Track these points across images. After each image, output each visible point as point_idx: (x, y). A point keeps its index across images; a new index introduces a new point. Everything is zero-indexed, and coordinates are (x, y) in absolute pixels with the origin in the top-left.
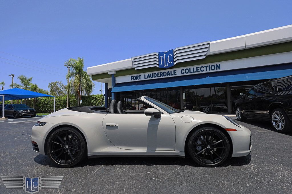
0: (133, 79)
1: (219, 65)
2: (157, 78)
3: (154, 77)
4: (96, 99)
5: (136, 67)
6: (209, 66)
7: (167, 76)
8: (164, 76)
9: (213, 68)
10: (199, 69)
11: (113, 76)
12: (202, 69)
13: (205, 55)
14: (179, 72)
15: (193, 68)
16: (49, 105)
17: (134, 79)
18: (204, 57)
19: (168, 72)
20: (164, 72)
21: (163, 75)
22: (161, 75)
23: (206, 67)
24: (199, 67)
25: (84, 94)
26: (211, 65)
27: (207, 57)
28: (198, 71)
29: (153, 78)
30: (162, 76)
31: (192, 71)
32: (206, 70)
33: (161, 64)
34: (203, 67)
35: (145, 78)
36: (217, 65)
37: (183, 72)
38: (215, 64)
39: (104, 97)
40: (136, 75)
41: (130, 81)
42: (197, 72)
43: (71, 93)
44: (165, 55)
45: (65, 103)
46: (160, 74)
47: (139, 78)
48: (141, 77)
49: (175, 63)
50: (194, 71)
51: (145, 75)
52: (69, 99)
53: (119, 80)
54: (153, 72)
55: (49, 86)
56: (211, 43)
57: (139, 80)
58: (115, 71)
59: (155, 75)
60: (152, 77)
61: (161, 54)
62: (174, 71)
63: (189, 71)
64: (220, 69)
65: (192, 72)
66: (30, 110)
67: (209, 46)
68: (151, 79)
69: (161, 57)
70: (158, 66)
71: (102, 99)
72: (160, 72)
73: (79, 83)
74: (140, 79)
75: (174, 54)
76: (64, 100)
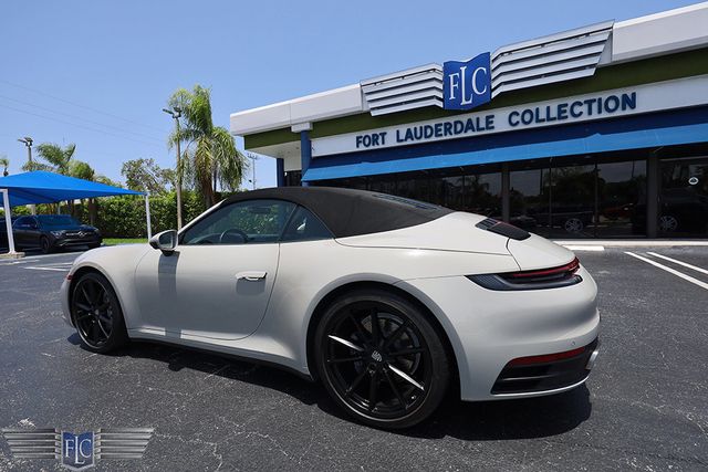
0: (361, 145)
2: (433, 139)
3: (426, 137)
5: (374, 109)
6: (600, 99)
7: (466, 132)
8: (456, 133)
9: (612, 105)
10: (565, 111)
11: (306, 137)
12: (577, 110)
13: (591, 66)
14: (501, 121)
15: (548, 108)
16: (131, 216)
17: (367, 141)
18: (591, 72)
19: (470, 121)
20: (456, 123)
21: (452, 130)
22: (447, 131)
23: (590, 102)
24: (566, 105)
26: (604, 96)
27: (601, 70)
28: (563, 115)
29: (423, 140)
30: (451, 134)
31: (543, 115)
32: (590, 113)
33: (452, 97)
34: (580, 104)
35: (398, 140)
36: (625, 96)
37: (515, 119)
38: (619, 94)
40: (370, 133)
41: (353, 149)
42: (560, 118)
43: (191, 186)
44: (463, 69)
45: (173, 209)
46: (442, 128)
47: (380, 140)
48: (386, 136)
49: (494, 94)
50: (551, 116)
51: (398, 131)
52: (183, 204)
53: (323, 147)
54: (424, 124)
55: (123, 171)
56: (618, 26)
57: (381, 146)
58: (310, 122)
59: (429, 132)
60: (418, 135)
61: (450, 67)
62: (488, 118)
63: (535, 116)
64: (633, 107)
65: (543, 120)
66: (84, 230)
67: (611, 36)
68: (416, 141)
69: (452, 76)
70: (440, 104)
72: (443, 121)
74: (383, 143)
75: (493, 66)
76: (169, 205)
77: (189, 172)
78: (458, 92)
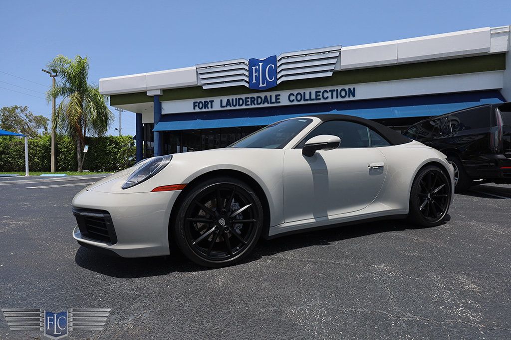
0: (197, 108)
1: (354, 89)
2: (244, 107)
3: (239, 105)
4: (117, 143)
5: (205, 84)
6: (337, 90)
7: (263, 104)
8: (258, 104)
9: (343, 94)
10: (319, 95)
11: (157, 100)
12: (326, 95)
13: (331, 70)
14: (284, 101)
15: (310, 92)
17: (201, 105)
18: (330, 74)
19: (266, 97)
20: (258, 97)
21: (256, 102)
22: (253, 102)
23: (332, 91)
24: (320, 92)
25: (90, 133)
26: (339, 88)
27: (336, 73)
29: (237, 107)
30: (255, 104)
31: (307, 97)
32: (332, 98)
33: (254, 81)
34: (327, 92)
35: (222, 106)
36: (349, 89)
37: (292, 98)
38: (347, 87)
39: (135, 141)
40: (203, 100)
41: (192, 110)
42: (317, 99)
43: (64, 132)
44: (261, 64)
45: (47, 149)
46: (249, 100)
47: (209, 106)
48: (213, 103)
49: (279, 82)
50: (312, 98)
51: (221, 100)
52: (56, 144)
53: (169, 107)
54: (238, 97)
56: (343, 49)
57: (210, 109)
58: (160, 89)
59: (241, 102)
60: (234, 104)
61: (253, 62)
63: (303, 97)
64: (354, 96)
65: (307, 100)
67: (340, 54)
68: (233, 108)
69: (254, 68)
70: (247, 85)
71: (129, 145)
72: (250, 95)
73: (79, 110)
74: (212, 107)
75: (278, 64)
76: (44, 146)
77: (63, 120)
78: (257, 78)
